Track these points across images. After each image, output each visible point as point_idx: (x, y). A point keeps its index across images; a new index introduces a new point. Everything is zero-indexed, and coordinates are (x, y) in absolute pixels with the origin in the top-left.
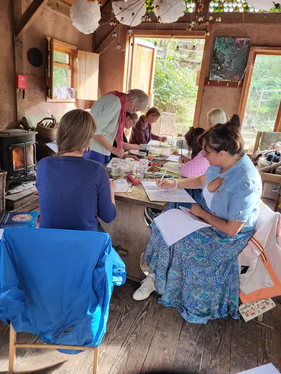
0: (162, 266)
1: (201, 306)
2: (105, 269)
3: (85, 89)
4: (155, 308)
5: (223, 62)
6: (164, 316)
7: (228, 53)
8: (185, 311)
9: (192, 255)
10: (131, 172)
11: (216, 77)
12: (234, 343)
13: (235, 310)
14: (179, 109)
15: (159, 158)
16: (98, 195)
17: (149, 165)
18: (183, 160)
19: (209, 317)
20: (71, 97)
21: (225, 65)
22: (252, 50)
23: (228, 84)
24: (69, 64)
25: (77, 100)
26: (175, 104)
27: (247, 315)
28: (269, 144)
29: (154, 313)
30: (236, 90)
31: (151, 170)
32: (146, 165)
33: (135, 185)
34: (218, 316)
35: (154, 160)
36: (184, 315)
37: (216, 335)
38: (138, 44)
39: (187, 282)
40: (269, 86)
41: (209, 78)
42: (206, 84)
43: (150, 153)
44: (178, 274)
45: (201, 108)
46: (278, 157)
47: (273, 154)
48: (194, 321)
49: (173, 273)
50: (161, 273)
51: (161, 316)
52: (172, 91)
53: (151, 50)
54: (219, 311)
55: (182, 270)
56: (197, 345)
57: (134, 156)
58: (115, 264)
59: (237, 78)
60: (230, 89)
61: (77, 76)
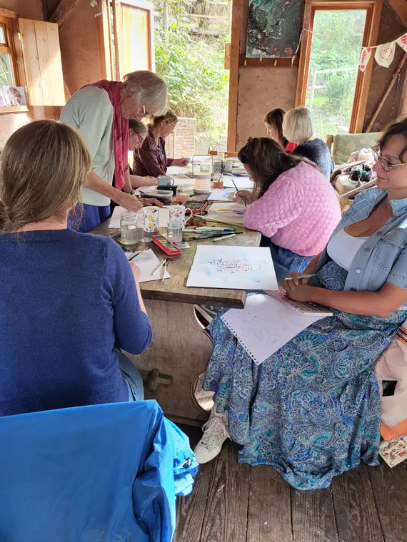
0: (241, 398)
1: (316, 455)
2: (160, 484)
3: (41, 87)
4: (237, 472)
5: (265, 27)
6: (256, 486)
7: (271, 11)
8: (289, 470)
9: (295, 372)
10: (156, 232)
11: (256, 53)
12: (385, 514)
13: (373, 453)
14: (198, 111)
15: (194, 198)
16: (114, 307)
17: (187, 214)
18: (243, 196)
19: (332, 474)
20: (19, 102)
21: (268, 30)
22: (308, 3)
23: (276, 61)
24: (6, 45)
25: (30, 108)
26: (192, 101)
27: (393, 457)
28: (349, 154)
29: (238, 485)
30: (288, 71)
31: (190, 223)
32: (183, 217)
33: (172, 260)
34: (345, 467)
35: (188, 202)
36: (290, 478)
37: (351, 506)
38: (122, 4)
39: (290, 419)
40: (323, 65)
41: (245, 54)
42: (241, 64)
43: (179, 191)
44: (270, 407)
45: (238, 105)
46: (367, 174)
47: (360, 168)
48: (309, 487)
49: (262, 405)
50: (240, 410)
51: (250, 488)
52: (184, 81)
53: (145, 14)
54: (349, 460)
55: (280, 400)
56: (327, 536)
57: (152, 199)
58: (176, 457)
59: (288, 50)
60: (279, 70)
61: (24, 66)
